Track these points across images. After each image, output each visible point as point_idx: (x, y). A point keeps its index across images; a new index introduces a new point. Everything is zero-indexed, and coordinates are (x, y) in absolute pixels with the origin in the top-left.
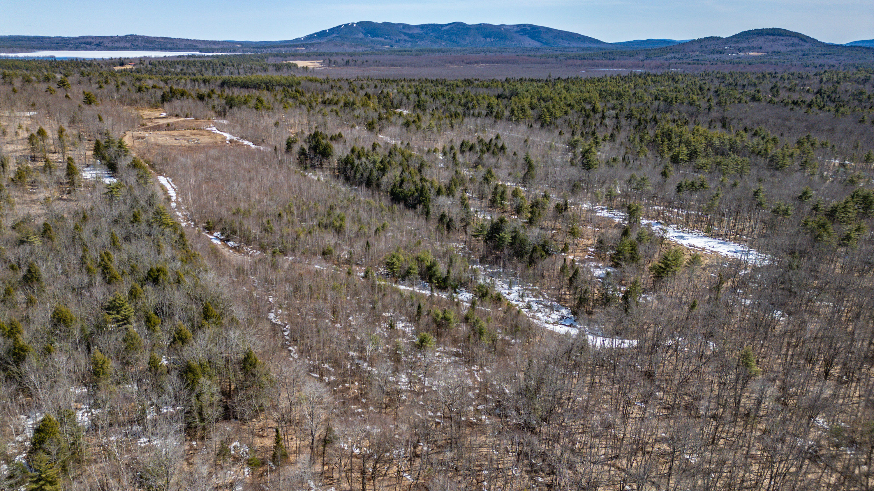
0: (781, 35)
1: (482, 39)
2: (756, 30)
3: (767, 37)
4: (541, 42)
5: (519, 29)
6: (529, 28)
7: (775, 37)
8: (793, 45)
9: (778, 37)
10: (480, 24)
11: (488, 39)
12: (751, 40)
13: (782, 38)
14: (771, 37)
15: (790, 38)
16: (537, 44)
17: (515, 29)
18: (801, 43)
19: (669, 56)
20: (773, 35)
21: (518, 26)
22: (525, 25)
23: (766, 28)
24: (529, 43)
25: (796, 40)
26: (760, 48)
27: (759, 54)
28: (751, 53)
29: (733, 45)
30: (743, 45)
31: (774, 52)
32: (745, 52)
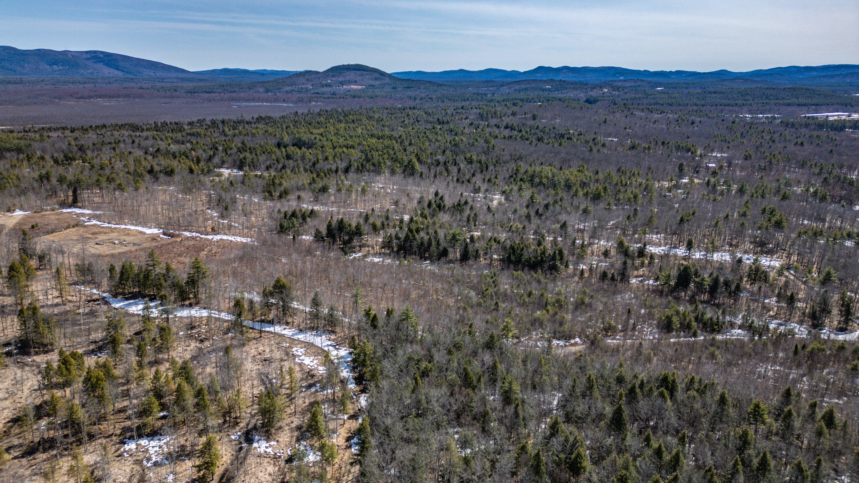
0: (364, 70)
1: (48, 67)
2: (343, 65)
3: (354, 71)
4: (122, 71)
5: (89, 56)
6: (101, 56)
7: (360, 72)
8: (376, 79)
10: (39, 50)
11: (55, 67)
12: (344, 75)
13: (366, 73)
14: (358, 72)
15: (373, 73)
16: (120, 74)
17: (84, 56)
18: (382, 77)
19: (288, 88)
20: (359, 70)
21: (87, 52)
22: (95, 52)
23: (350, 64)
24: (107, 71)
25: (377, 75)
26: (356, 82)
27: (360, 87)
28: (352, 86)
29: (333, 79)
30: (341, 79)
31: (370, 85)
32: (347, 86)
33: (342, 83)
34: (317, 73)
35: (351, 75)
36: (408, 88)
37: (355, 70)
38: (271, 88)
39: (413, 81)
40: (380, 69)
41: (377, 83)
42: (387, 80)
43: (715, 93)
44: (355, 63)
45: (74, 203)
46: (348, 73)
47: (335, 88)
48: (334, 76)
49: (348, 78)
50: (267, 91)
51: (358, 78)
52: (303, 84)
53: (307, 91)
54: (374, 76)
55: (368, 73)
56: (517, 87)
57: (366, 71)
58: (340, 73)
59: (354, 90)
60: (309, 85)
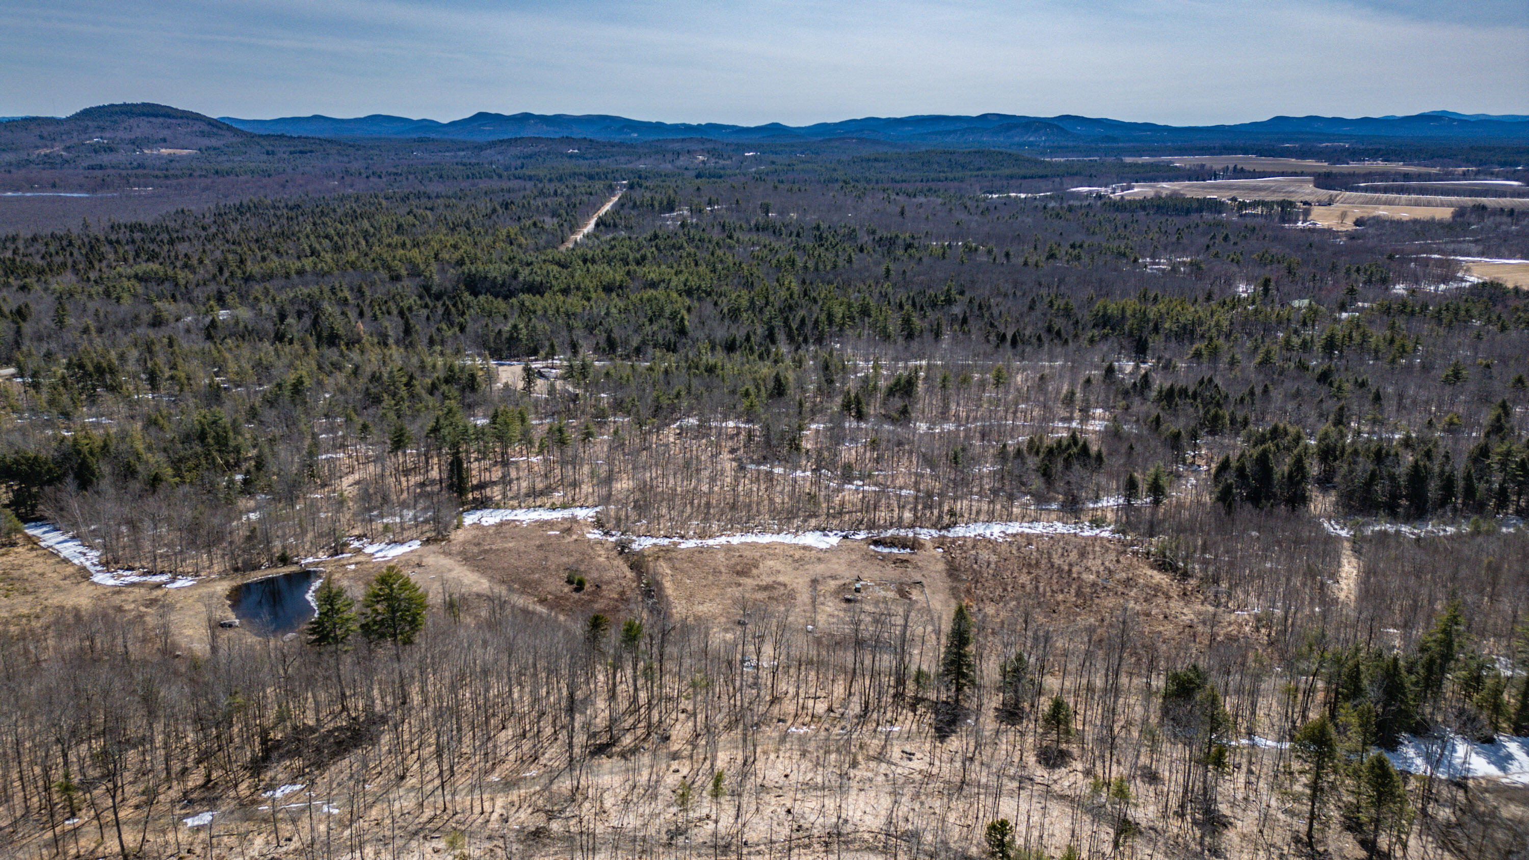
0: (169, 116)
2: (112, 105)
3: (146, 119)
7: (161, 120)
8: (203, 134)
9: (169, 121)
12: (126, 124)
13: (174, 121)
14: (153, 119)
15: (191, 123)
18: (215, 130)
20: (156, 116)
23: (129, 102)
26: (165, 141)
27: (185, 152)
28: (163, 150)
29: (107, 135)
30: (124, 134)
31: (208, 149)
32: (151, 149)
33: (137, 143)
34: (56, 121)
35: (142, 128)
37: (145, 115)
39: (291, 137)
41: (213, 142)
42: (230, 139)
44: (139, 101)
46: (133, 121)
47: (129, 155)
48: (103, 129)
49: (137, 133)
51: (165, 133)
52: (37, 147)
53: (67, 162)
54: (196, 128)
55: (179, 121)
56: (515, 151)
57: (174, 117)
58: (115, 122)
59: (182, 157)
60: (58, 149)
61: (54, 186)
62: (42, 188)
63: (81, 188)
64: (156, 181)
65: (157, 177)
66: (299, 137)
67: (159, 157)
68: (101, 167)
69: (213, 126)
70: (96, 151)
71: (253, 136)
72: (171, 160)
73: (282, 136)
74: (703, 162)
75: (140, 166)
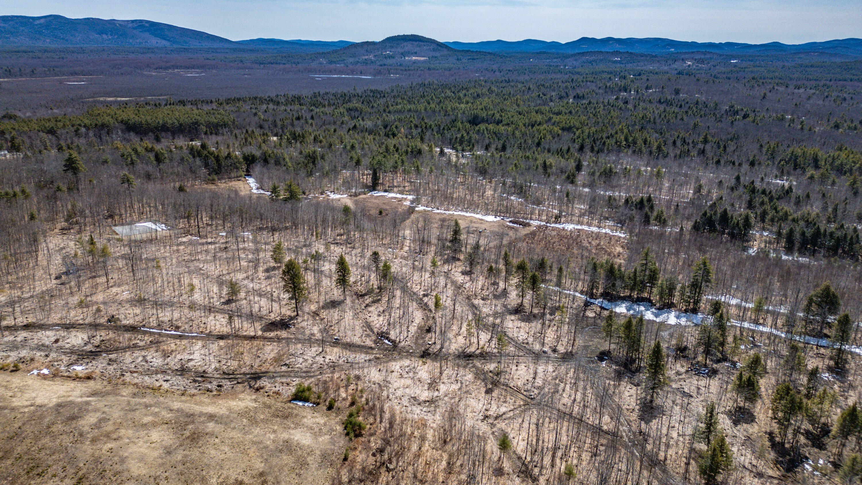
0: (421, 41)
1: (98, 36)
2: (399, 36)
5: (135, 25)
6: (147, 25)
8: (434, 50)
9: (421, 43)
10: (88, 19)
11: (104, 36)
12: (402, 45)
13: (423, 43)
14: (414, 43)
15: (430, 44)
17: (130, 25)
18: (439, 48)
20: (416, 41)
21: (133, 21)
22: (141, 21)
23: (405, 34)
26: (416, 53)
27: (422, 59)
28: (414, 58)
29: (393, 50)
30: (400, 50)
31: (433, 57)
32: (409, 57)
33: (403, 54)
34: (373, 43)
35: (409, 46)
36: (473, 59)
37: (410, 40)
38: (335, 60)
39: (473, 52)
40: (436, 39)
41: (437, 54)
42: (445, 52)
43: (812, 66)
44: (410, 34)
45: (374, 187)
46: (405, 44)
47: (398, 60)
48: (392, 47)
49: (406, 49)
50: (331, 62)
51: (417, 49)
52: (364, 55)
53: (372, 62)
55: (425, 43)
56: (584, 58)
58: (398, 44)
59: (419, 61)
60: (371, 57)
61: (361, 73)
62: (357, 74)
63: (370, 74)
64: (401, 72)
65: (402, 70)
66: (477, 52)
67: (410, 61)
68: (385, 65)
69: (440, 46)
70: (386, 58)
71: (456, 51)
72: (415, 62)
73: (468, 51)
74: (689, 66)
75: (401, 65)
